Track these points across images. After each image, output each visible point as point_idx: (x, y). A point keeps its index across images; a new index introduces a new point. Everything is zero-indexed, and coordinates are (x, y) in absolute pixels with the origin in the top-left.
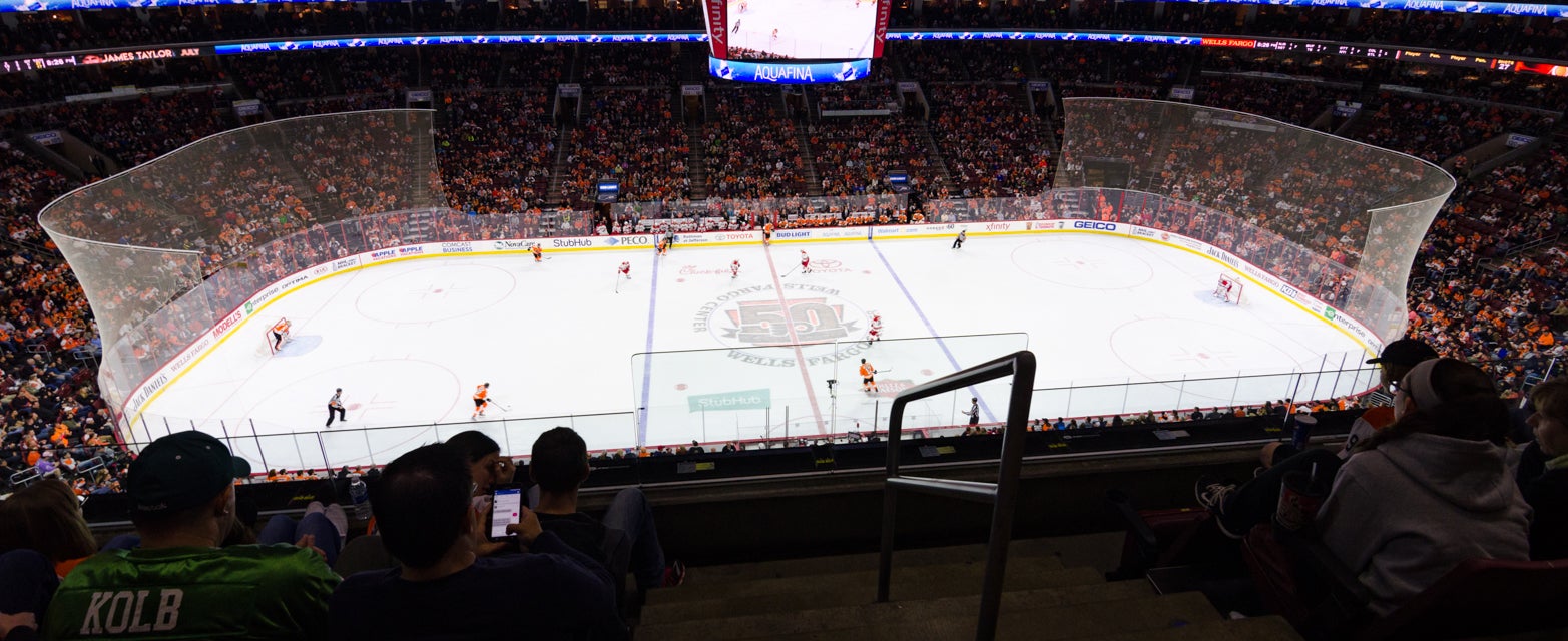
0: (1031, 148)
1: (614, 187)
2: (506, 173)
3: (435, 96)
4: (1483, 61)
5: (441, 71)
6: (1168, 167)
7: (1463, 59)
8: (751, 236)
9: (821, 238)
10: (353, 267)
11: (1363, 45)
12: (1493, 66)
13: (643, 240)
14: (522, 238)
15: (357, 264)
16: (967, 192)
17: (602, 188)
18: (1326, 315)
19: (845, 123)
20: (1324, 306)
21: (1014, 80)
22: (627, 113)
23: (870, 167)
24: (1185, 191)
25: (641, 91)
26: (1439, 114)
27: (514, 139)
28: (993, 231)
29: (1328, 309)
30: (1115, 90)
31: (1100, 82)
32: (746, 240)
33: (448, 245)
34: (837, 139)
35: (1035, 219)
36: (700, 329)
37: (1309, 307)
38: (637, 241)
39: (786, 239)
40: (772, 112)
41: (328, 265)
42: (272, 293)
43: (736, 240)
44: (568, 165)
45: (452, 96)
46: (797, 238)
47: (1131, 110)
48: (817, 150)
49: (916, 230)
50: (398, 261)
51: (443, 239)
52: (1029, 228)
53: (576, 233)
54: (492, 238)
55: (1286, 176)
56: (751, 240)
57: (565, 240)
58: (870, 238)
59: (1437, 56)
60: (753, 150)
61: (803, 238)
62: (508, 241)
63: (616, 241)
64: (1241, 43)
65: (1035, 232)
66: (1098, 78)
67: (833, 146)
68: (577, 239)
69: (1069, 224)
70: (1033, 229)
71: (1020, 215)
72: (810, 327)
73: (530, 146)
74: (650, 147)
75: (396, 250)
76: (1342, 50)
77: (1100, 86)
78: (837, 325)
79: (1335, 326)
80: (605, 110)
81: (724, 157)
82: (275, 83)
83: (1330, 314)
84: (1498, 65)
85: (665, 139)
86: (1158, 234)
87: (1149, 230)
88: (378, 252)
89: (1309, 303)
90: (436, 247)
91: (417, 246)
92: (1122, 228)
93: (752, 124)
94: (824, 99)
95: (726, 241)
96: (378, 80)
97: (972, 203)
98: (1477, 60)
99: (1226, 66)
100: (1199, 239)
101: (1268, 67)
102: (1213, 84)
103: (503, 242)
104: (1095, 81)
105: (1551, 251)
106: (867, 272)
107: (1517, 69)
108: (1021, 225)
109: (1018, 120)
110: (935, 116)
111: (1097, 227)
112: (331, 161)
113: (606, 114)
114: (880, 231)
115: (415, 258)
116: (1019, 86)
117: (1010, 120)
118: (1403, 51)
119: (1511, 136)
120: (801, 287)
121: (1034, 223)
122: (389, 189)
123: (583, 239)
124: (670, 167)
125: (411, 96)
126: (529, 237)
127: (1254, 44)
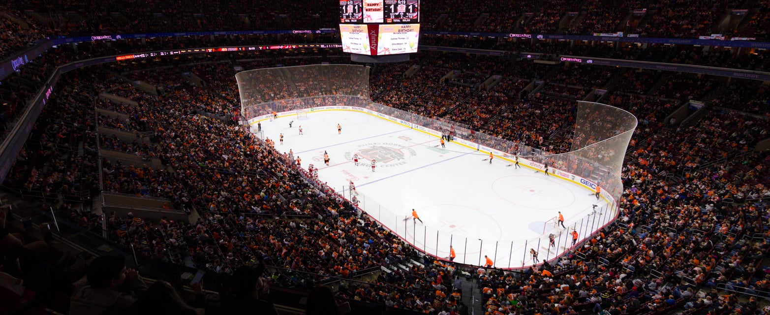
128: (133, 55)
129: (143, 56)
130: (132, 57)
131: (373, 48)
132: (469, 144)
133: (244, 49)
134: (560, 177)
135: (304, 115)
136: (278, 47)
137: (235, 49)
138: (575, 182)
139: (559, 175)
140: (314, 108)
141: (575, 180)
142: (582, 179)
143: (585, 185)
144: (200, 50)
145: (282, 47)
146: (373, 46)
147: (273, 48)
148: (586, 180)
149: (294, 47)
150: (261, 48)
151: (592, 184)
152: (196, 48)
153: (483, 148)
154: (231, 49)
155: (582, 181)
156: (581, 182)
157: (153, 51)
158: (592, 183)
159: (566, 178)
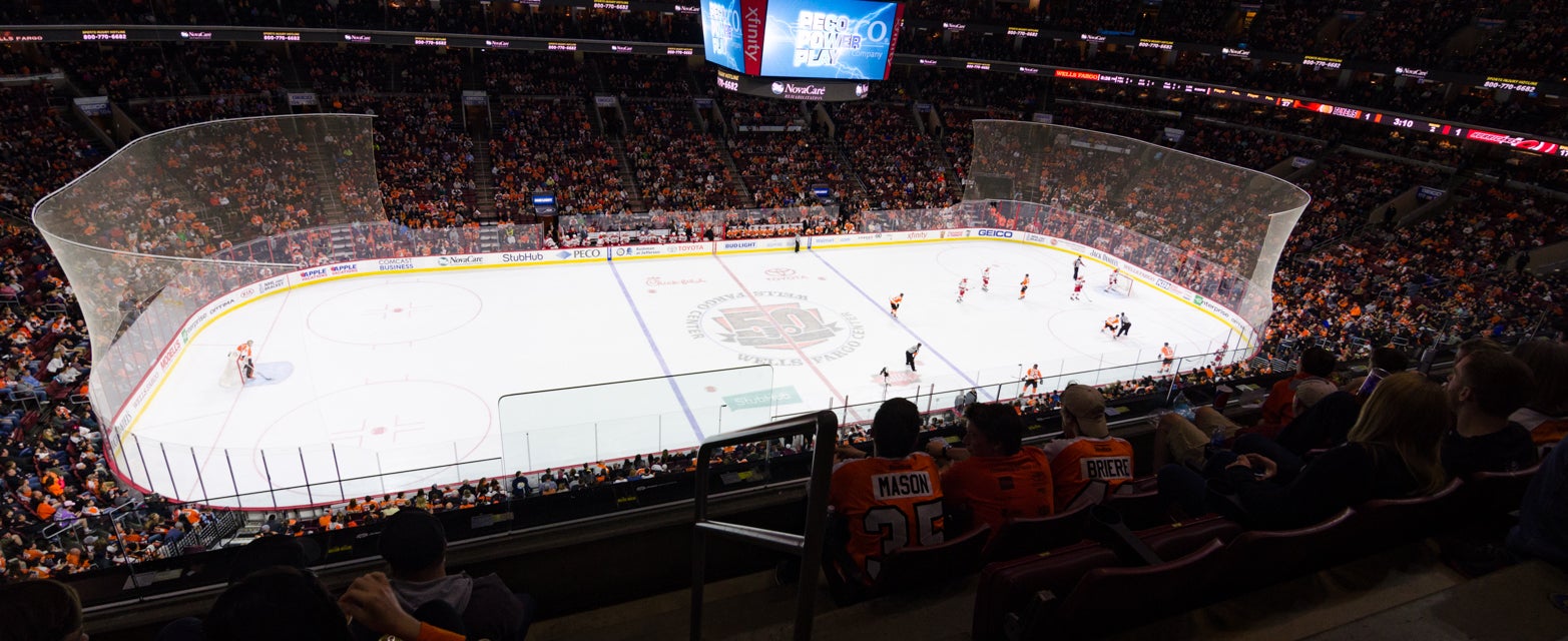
0: (928, 164)
1: (550, 200)
2: (428, 185)
3: (320, 99)
4: (1271, 99)
5: (320, 72)
6: (1044, 182)
7: (1257, 96)
8: (702, 247)
9: (766, 248)
10: (282, 287)
11: (1183, 82)
12: (1278, 104)
13: (596, 253)
14: (466, 252)
15: (285, 285)
16: (884, 204)
17: (537, 200)
18: (1195, 302)
19: (763, 138)
20: (1194, 294)
21: (900, 101)
22: (542, 122)
23: (794, 181)
24: (1062, 202)
25: (552, 101)
26: (1242, 140)
27: (427, 149)
28: (913, 239)
29: (1197, 297)
30: (988, 113)
31: (974, 106)
32: (696, 251)
33: (385, 262)
34: (756, 153)
35: (946, 228)
36: (698, 336)
37: (1181, 296)
38: (589, 253)
39: (733, 249)
40: (690, 127)
41: (255, 287)
42: (202, 318)
43: (687, 252)
44: (493, 177)
45: (341, 100)
46: (744, 249)
47: (1004, 131)
48: (742, 163)
49: (848, 239)
50: (331, 279)
51: (379, 255)
52: (942, 236)
53: (525, 247)
54: (434, 252)
55: (1137, 189)
56: (701, 251)
57: (515, 254)
58: (809, 248)
59: (1238, 94)
60: (681, 163)
61: (749, 248)
62: (453, 257)
63: (568, 255)
64: (1088, 76)
65: (948, 240)
66: (971, 102)
67: (755, 160)
68: (528, 253)
69: (975, 232)
70: (945, 237)
71: (932, 224)
72: (799, 330)
73: (447, 157)
74: (577, 158)
75: (328, 268)
76: (1167, 86)
77: (975, 109)
78: (821, 327)
79: (1204, 311)
80: (518, 121)
81: (655, 170)
82: (118, 78)
83: (1199, 300)
84: (1282, 103)
85: (590, 150)
86: (1048, 239)
87: (1040, 236)
88: (308, 271)
89: (1181, 293)
90: (372, 265)
91: (351, 264)
92: (1018, 235)
93: (674, 137)
94: (737, 115)
95: (678, 252)
96: (248, 78)
97: (892, 214)
98: (1267, 98)
99: (1072, 95)
100: (1082, 243)
101: (1107, 97)
102: (1066, 111)
103: (449, 257)
104: (969, 105)
105: (1341, 247)
106: (821, 279)
107: (1295, 106)
108: (934, 234)
109: (912, 140)
110: (840, 133)
111: (996, 234)
112: (217, 170)
113: (522, 124)
114: (818, 241)
115: (347, 277)
116: (906, 107)
117: (905, 137)
118: (1213, 88)
119: (1295, 158)
120: (770, 294)
121: (946, 231)
122: (296, 201)
123: (534, 253)
124: (603, 180)
125: (293, 98)
126: (474, 252)
127: (1098, 77)
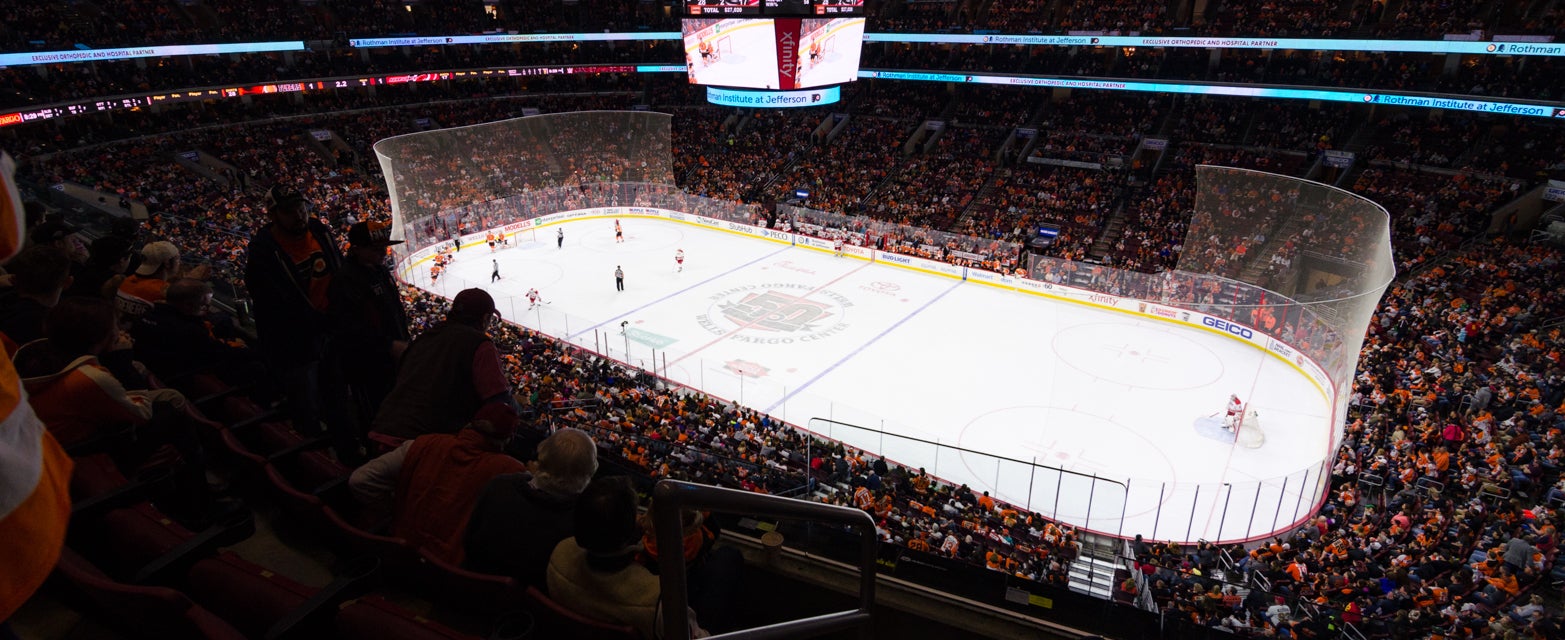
128: (17, 113)
129: (46, 114)
130: (14, 119)
131: (785, 73)
132: (942, 269)
133: (320, 86)
134: (1160, 319)
135: (528, 235)
136: (406, 79)
137: (298, 87)
138: (1189, 325)
139: (1155, 314)
140: (542, 218)
141: (1190, 321)
142: (1205, 318)
143: (1214, 328)
144: (205, 93)
145: (415, 78)
146: (787, 68)
147: (393, 80)
148: (1216, 319)
149: (445, 76)
150: (364, 82)
151: (1232, 326)
152: (195, 86)
153: (974, 274)
154: (286, 88)
155: (1207, 321)
156: (1204, 322)
157: (72, 100)
158: (1231, 323)
159: (1170, 318)
